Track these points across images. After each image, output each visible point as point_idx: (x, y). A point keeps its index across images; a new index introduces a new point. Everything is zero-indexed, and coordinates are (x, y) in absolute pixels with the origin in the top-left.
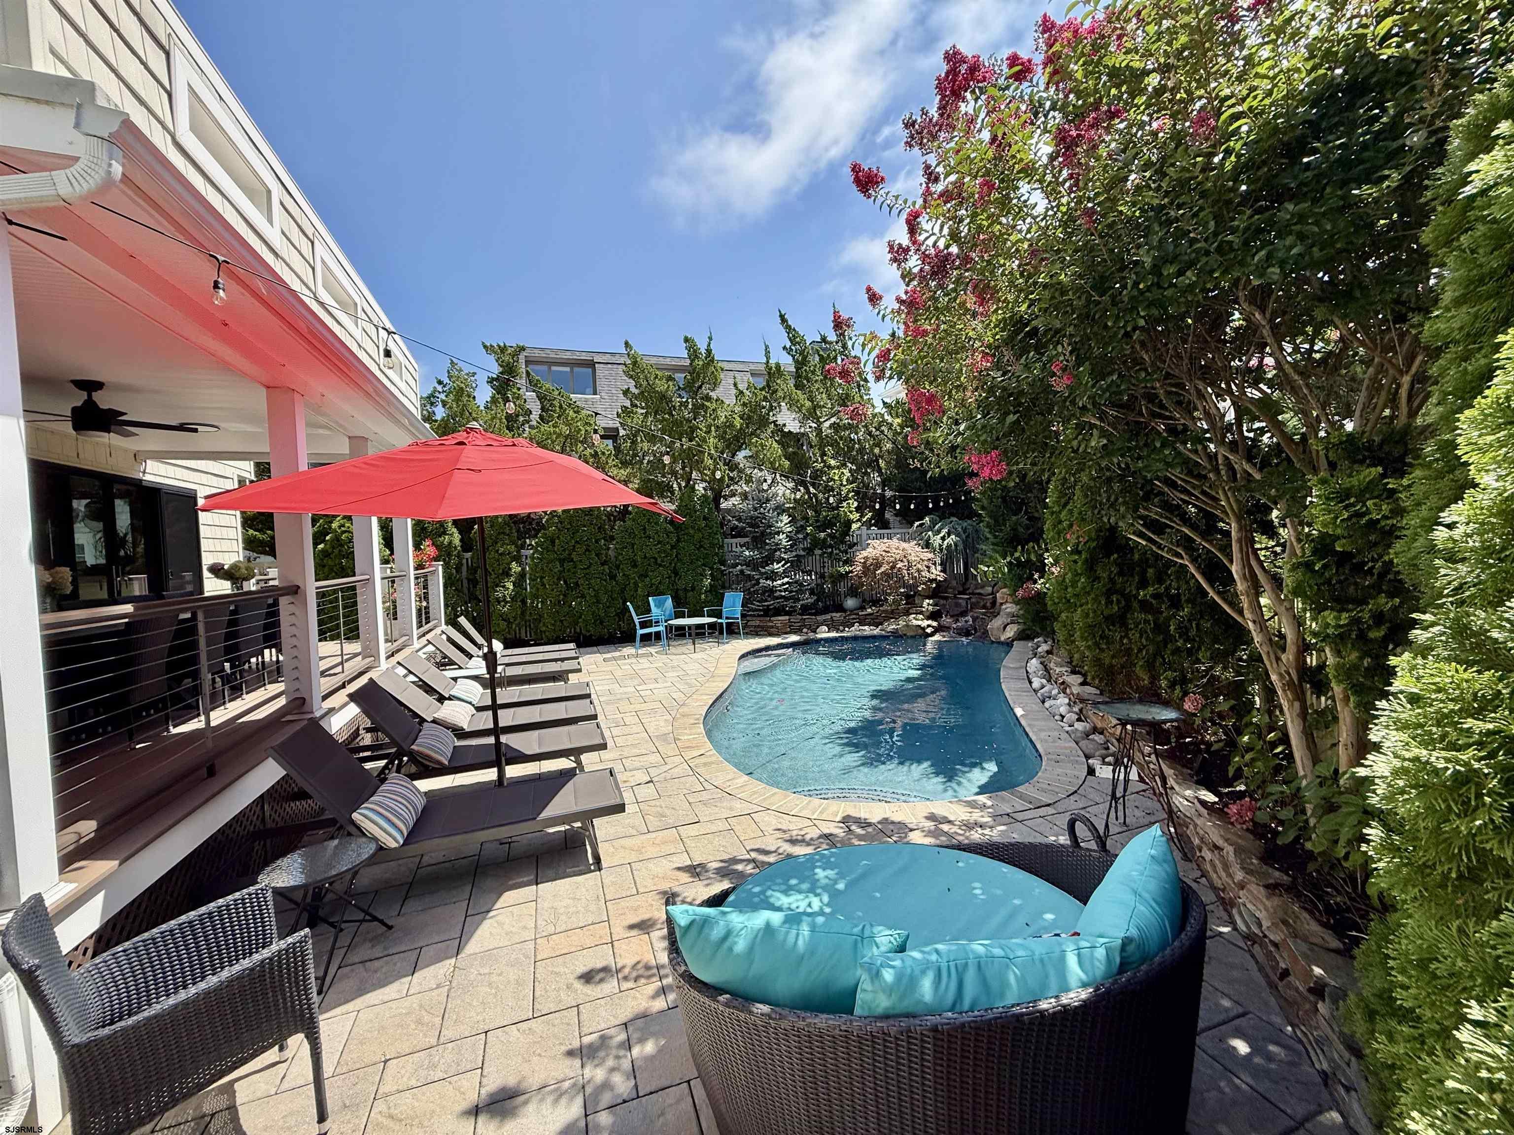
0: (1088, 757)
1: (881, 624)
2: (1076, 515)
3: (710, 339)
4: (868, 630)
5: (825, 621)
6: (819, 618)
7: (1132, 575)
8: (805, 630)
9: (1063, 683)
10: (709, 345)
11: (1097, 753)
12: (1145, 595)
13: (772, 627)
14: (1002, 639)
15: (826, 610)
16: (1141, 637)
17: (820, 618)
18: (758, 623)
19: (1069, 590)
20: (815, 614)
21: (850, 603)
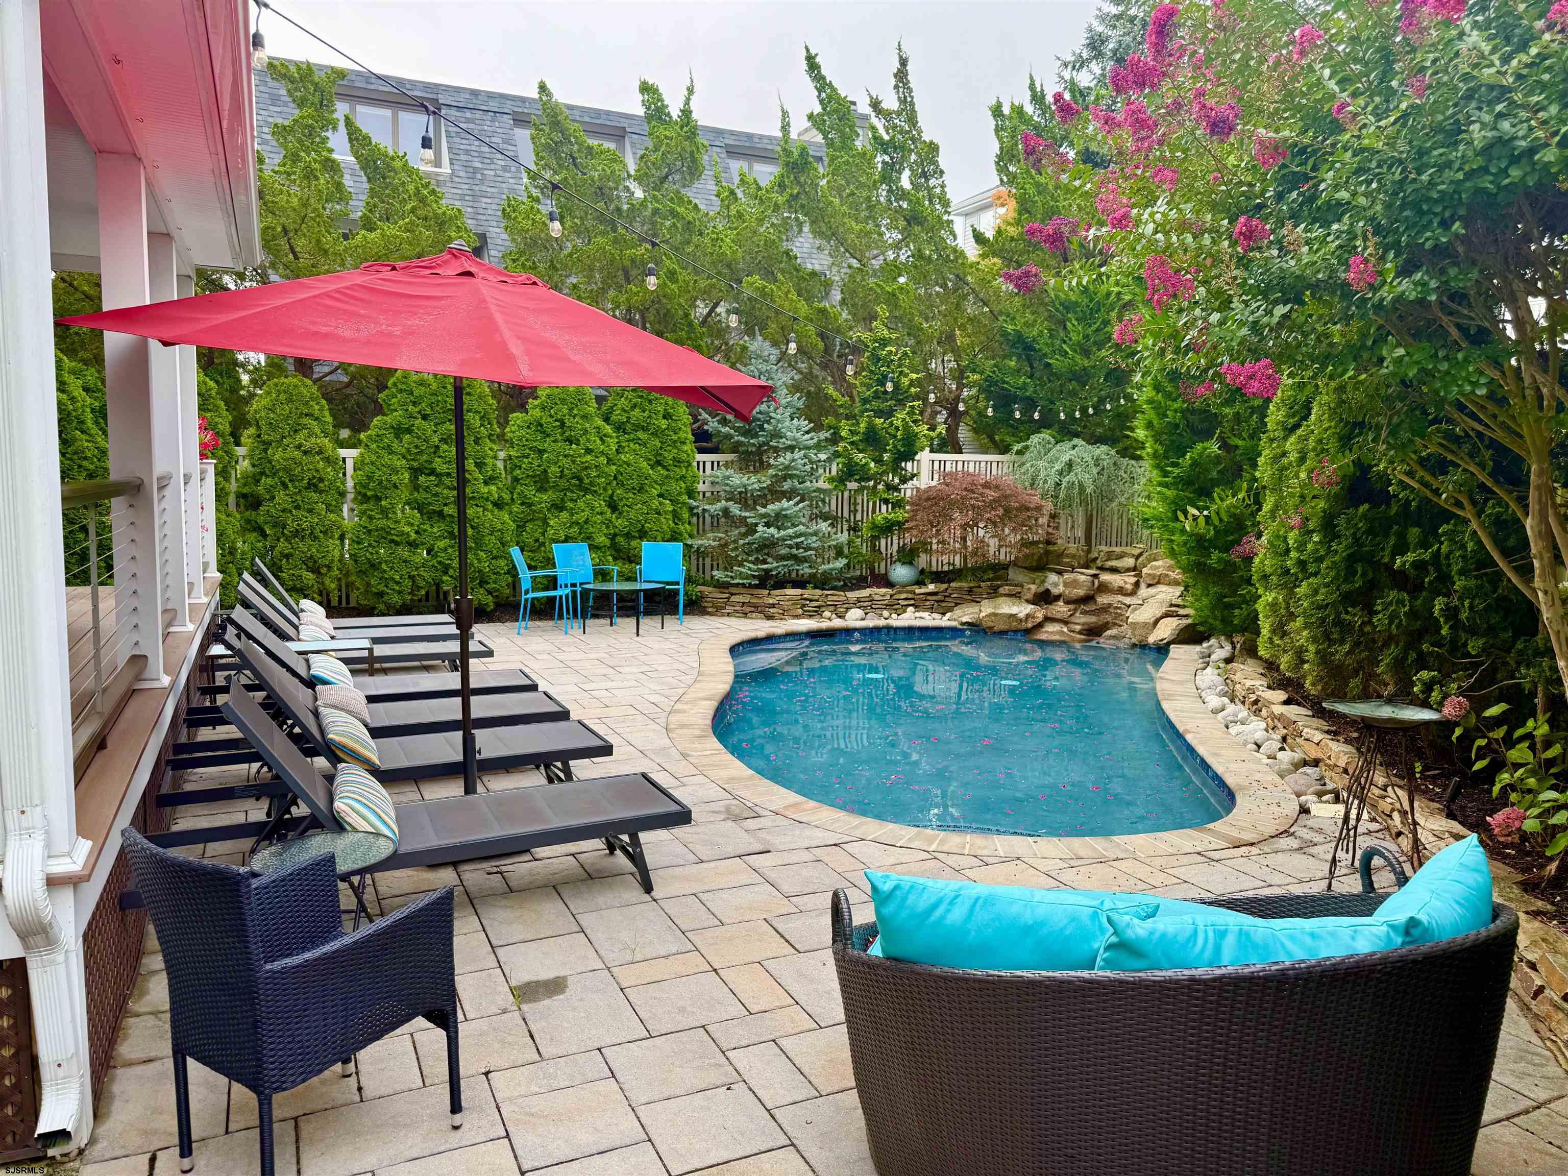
0: (1298, 795)
1: (950, 609)
2: (1311, 443)
3: (691, 91)
4: (928, 619)
5: (859, 600)
6: (850, 595)
7: (1387, 536)
8: (827, 614)
9: (1256, 702)
10: (687, 101)
11: (1312, 789)
12: (1404, 564)
13: (773, 606)
14: (1151, 639)
15: (860, 583)
16: (1390, 624)
17: (852, 595)
18: (746, 599)
19: (1293, 554)
20: (845, 588)
21: (901, 573)
